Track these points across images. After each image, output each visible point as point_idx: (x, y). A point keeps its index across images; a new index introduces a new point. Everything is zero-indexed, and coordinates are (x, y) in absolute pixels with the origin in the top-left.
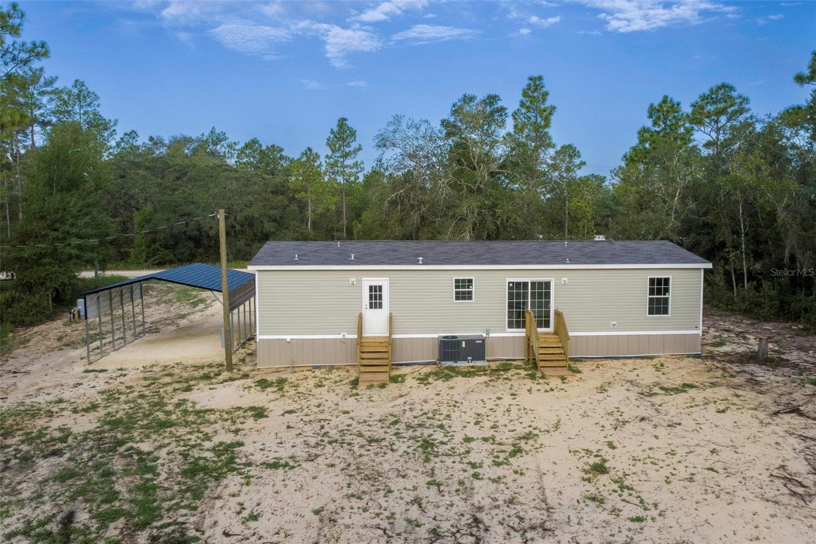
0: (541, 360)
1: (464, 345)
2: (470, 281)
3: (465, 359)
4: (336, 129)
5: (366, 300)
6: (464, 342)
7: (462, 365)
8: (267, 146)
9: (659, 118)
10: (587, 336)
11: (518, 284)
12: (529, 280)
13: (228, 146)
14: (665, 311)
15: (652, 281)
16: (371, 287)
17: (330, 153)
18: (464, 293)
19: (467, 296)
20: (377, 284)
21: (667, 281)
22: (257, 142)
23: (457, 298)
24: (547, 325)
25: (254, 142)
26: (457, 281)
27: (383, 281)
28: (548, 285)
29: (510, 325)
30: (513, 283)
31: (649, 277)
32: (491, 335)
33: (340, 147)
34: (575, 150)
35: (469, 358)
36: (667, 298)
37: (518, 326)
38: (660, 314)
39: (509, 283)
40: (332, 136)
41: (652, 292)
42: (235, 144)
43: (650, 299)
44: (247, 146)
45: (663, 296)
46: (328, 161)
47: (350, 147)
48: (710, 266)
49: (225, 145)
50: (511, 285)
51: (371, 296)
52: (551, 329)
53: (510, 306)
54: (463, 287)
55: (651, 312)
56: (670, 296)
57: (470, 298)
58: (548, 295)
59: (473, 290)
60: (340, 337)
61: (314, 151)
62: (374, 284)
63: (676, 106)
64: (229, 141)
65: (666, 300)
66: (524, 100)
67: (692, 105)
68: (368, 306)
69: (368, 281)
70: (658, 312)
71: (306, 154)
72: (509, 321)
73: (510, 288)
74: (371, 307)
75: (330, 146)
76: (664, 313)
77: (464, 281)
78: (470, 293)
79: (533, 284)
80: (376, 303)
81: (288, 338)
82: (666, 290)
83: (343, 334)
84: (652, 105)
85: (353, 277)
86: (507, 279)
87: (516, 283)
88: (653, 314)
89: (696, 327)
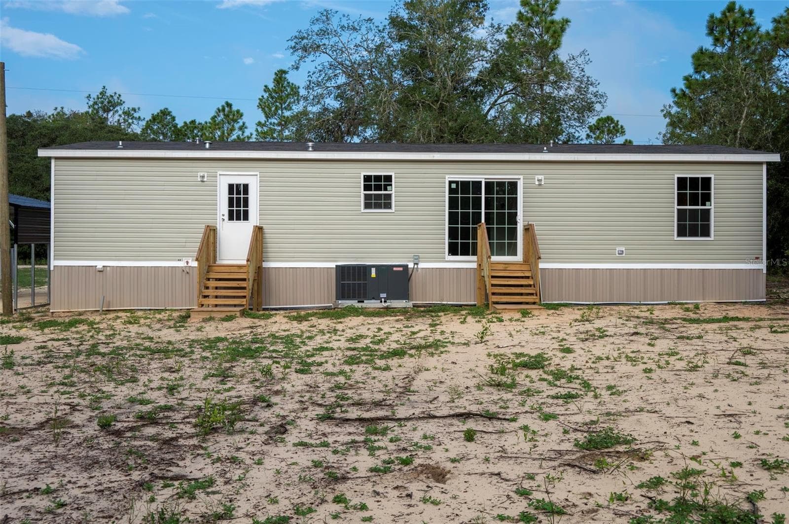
0: (493, 294)
1: (373, 275)
2: (388, 178)
3: (376, 297)
4: (271, 86)
5: (223, 207)
6: (373, 270)
7: (371, 304)
8: (185, 123)
9: (722, 32)
10: (577, 270)
11: (465, 185)
12: (482, 178)
13: (124, 113)
14: (706, 232)
15: (682, 182)
16: (231, 187)
17: (263, 119)
18: (378, 197)
19: (384, 202)
20: (241, 181)
21: (707, 182)
22: (169, 113)
23: (367, 206)
24: (513, 251)
25: (165, 113)
26: (367, 178)
27: (251, 178)
28: (513, 186)
29: (453, 250)
30: (457, 182)
31: (676, 176)
32: (422, 265)
33: (277, 109)
34: (617, 124)
35: (383, 295)
36: (708, 211)
37: (465, 252)
38: (696, 235)
39: (451, 183)
40: (266, 95)
41: (681, 200)
42: (134, 110)
43: (679, 211)
44: (154, 118)
45: (700, 207)
46: (260, 129)
47: (291, 109)
48: (776, 158)
49: (120, 112)
50: (454, 186)
51: (231, 201)
52: (519, 257)
53: (453, 218)
54: (378, 188)
55: (681, 233)
56: (712, 206)
57: (388, 206)
58: (513, 203)
59: (393, 192)
60: (182, 264)
61: (234, 108)
62: (235, 181)
63: (748, 16)
64: (126, 106)
65: (706, 214)
66: (523, 11)
67: (775, 21)
68: (226, 217)
69: (226, 178)
70: (694, 234)
71: (223, 110)
72: (450, 244)
73: (451, 191)
74: (231, 218)
75: (263, 109)
76: (702, 235)
77: (378, 178)
78: (389, 197)
79: (489, 185)
80: (238, 212)
81: (100, 264)
82: (707, 198)
83: (185, 260)
84: (712, 16)
85: (202, 170)
86: (447, 176)
87: (462, 182)
88: (685, 235)
89: (757, 258)
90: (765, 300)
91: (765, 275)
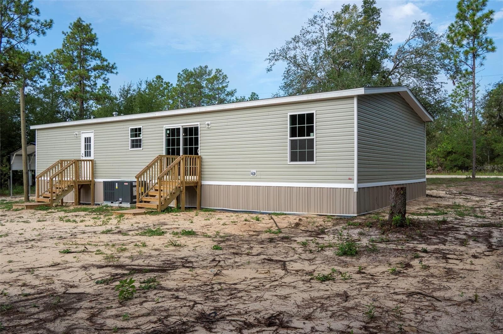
1: (117, 188)
2: (140, 130)
5: (83, 150)
6: (117, 184)
10: (228, 186)
11: (173, 131)
12: (181, 126)
14: (311, 157)
15: (293, 118)
16: (85, 139)
18: (136, 141)
20: (88, 136)
21: (310, 117)
23: (132, 146)
26: (132, 130)
27: (91, 134)
28: (197, 130)
30: (169, 129)
31: (289, 114)
35: (121, 199)
36: (312, 140)
38: (304, 160)
39: (166, 130)
41: (293, 133)
43: (292, 141)
45: (306, 138)
50: (168, 132)
51: (85, 147)
54: (136, 136)
55: (293, 158)
56: (314, 136)
57: (140, 146)
58: (196, 141)
59: (142, 138)
62: (86, 136)
65: (311, 142)
68: (84, 155)
69: (84, 134)
70: (302, 159)
73: (167, 135)
76: (309, 160)
77: (136, 130)
78: (140, 141)
79: (185, 130)
82: (311, 130)
85: (76, 131)
86: (165, 126)
87: (172, 129)
88: (296, 160)
89: (350, 179)
90: (356, 215)
91: (356, 194)
